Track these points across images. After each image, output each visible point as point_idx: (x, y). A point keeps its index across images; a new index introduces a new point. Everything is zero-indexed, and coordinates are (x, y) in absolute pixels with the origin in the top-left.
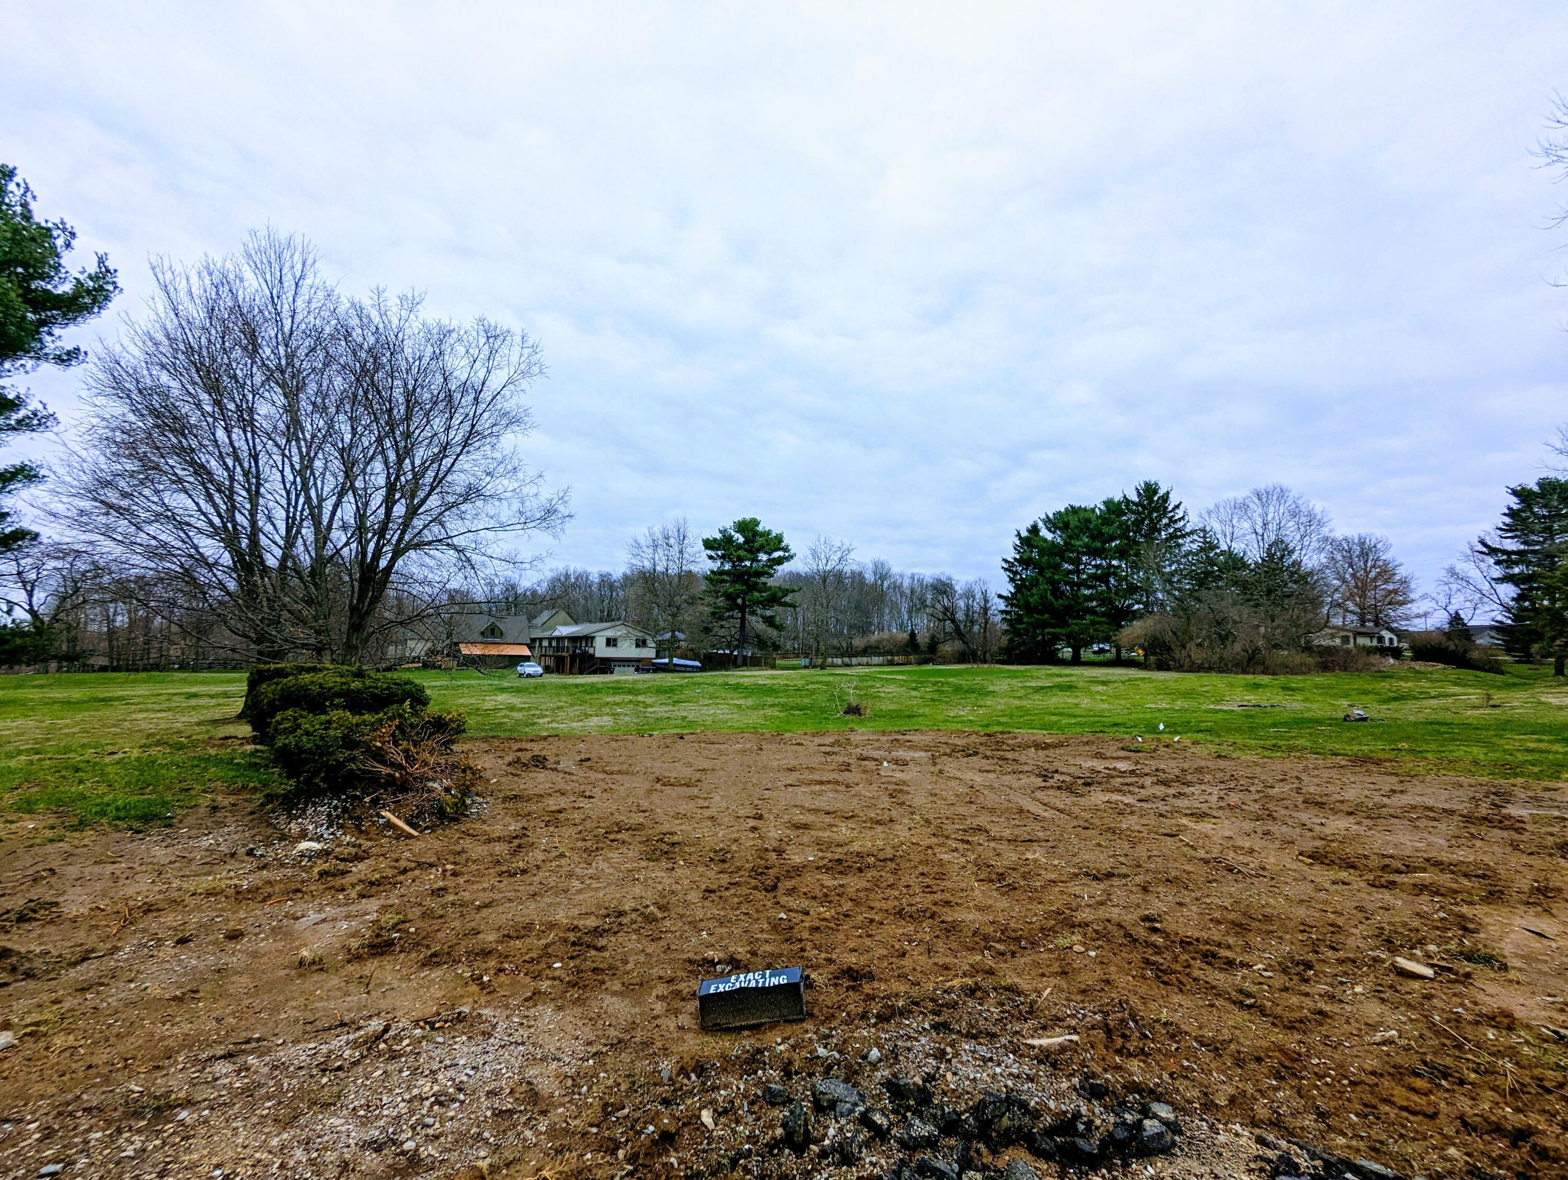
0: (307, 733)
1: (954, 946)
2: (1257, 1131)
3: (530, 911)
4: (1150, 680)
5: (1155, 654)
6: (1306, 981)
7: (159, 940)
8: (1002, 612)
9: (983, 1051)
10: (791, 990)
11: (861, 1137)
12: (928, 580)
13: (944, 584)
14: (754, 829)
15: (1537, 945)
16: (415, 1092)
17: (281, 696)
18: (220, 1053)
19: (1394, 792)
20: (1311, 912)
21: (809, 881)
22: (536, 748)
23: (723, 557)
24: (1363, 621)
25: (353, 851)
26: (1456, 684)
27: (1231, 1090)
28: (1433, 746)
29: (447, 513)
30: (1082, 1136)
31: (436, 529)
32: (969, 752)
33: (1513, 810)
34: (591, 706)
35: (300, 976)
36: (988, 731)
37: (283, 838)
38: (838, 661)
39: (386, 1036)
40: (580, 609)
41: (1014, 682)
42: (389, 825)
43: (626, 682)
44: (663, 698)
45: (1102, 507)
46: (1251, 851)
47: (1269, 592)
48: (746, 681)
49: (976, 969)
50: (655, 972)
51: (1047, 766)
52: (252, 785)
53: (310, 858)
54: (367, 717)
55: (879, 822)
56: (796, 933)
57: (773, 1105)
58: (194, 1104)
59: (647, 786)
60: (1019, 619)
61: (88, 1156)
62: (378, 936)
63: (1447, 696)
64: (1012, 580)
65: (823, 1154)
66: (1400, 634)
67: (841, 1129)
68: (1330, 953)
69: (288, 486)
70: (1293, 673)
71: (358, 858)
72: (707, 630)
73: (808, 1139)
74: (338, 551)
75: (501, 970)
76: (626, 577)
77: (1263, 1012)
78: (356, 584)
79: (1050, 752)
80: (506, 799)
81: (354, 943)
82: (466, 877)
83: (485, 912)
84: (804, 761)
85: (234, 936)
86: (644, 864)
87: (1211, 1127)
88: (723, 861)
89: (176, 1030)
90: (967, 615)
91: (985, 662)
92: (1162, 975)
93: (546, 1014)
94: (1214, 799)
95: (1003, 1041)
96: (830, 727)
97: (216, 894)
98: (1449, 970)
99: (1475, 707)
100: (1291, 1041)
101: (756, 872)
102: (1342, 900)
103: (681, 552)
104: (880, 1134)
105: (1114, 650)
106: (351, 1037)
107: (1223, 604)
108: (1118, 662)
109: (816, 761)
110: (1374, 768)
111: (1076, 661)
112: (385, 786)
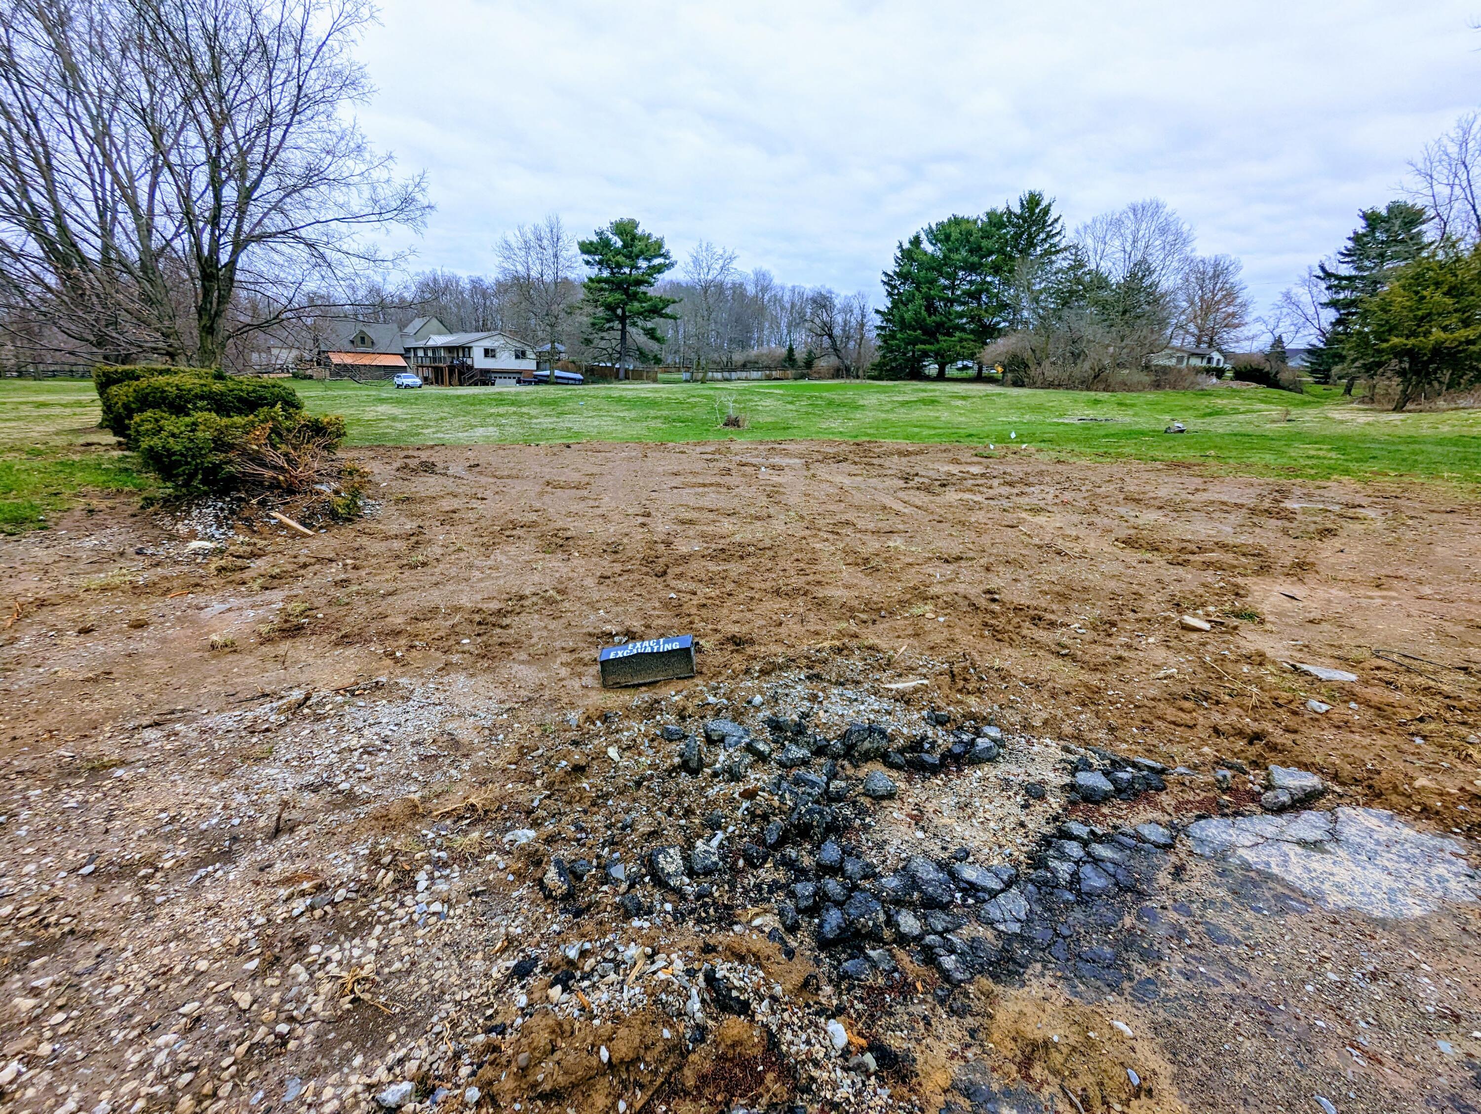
0: (173, 435)
1: (824, 616)
2: (1062, 743)
3: (435, 597)
4: (1005, 396)
5: (1013, 371)
6: (1110, 635)
7: (59, 630)
8: (878, 327)
9: (850, 694)
10: (684, 654)
11: (747, 761)
12: (809, 293)
13: (825, 298)
14: (643, 525)
15: (1288, 605)
16: (344, 745)
17: (137, 400)
18: (145, 722)
19: (1197, 490)
20: (1120, 584)
21: (696, 567)
22: (424, 455)
23: (600, 263)
24: (1199, 342)
25: (249, 549)
26: (1262, 401)
27: (1045, 715)
28: (1234, 454)
29: (288, 200)
30: (927, 752)
31: (278, 218)
32: (839, 460)
33: (1289, 504)
34: (475, 416)
35: (214, 657)
36: (857, 440)
37: (171, 538)
38: (719, 375)
39: (309, 703)
40: (454, 319)
41: (882, 397)
42: (282, 526)
43: (509, 393)
44: (547, 410)
45: (985, 219)
46: (1077, 538)
47: (1124, 312)
48: (629, 394)
49: (842, 634)
50: (558, 644)
51: (908, 470)
52: (126, 489)
53: (205, 556)
54: (238, 420)
55: (758, 518)
56: (685, 609)
57: (671, 741)
58: (128, 764)
59: (538, 489)
60: (893, 337)
61: (30, 809)
62: (286, 621)
63: (1253, 411)
64: (890, 294)
65: (715, 775)
66: (1226, 355)
67: (730, 756)
68: (1131, 615)
69: (86, 158)
70: (1129, 391)
71: (253, 555)
72: (588, 342)
73: (701, 765)
74: (168, 243)
75: (412, 647)
76: (498, 283)
77: (1074, 659)
78: (198, 283)
79: (913, 458)
80: (397, 501)
81: (264, 629)
82: (367, 570)
83: (390, 599)
84: (688, 467)
85: (139, 625)
86: (541, 556)
87: (1028, 741)
88: (616, 552)
89: (96, 706)
90: (844, 330)
91: (858, 377)
92: (997, 635)
93: (459, 681)
94: (1050, 497)
95: (866, 686)
96: (711, 438)
97: (112, 589)
98: (1222, 624)
99: (1274, 421)
100: (1094, 679)
101: (648, 561)
102: (1146, 575)
103: (556, 256)
104: (762, 758)
105: (976, 367)
106: (275, 705)
107: (1082, 323)
108: (979, 378)
109: (699, 466)
110: (1185, 471)
111: (941, 377)
112: (271, 487)
